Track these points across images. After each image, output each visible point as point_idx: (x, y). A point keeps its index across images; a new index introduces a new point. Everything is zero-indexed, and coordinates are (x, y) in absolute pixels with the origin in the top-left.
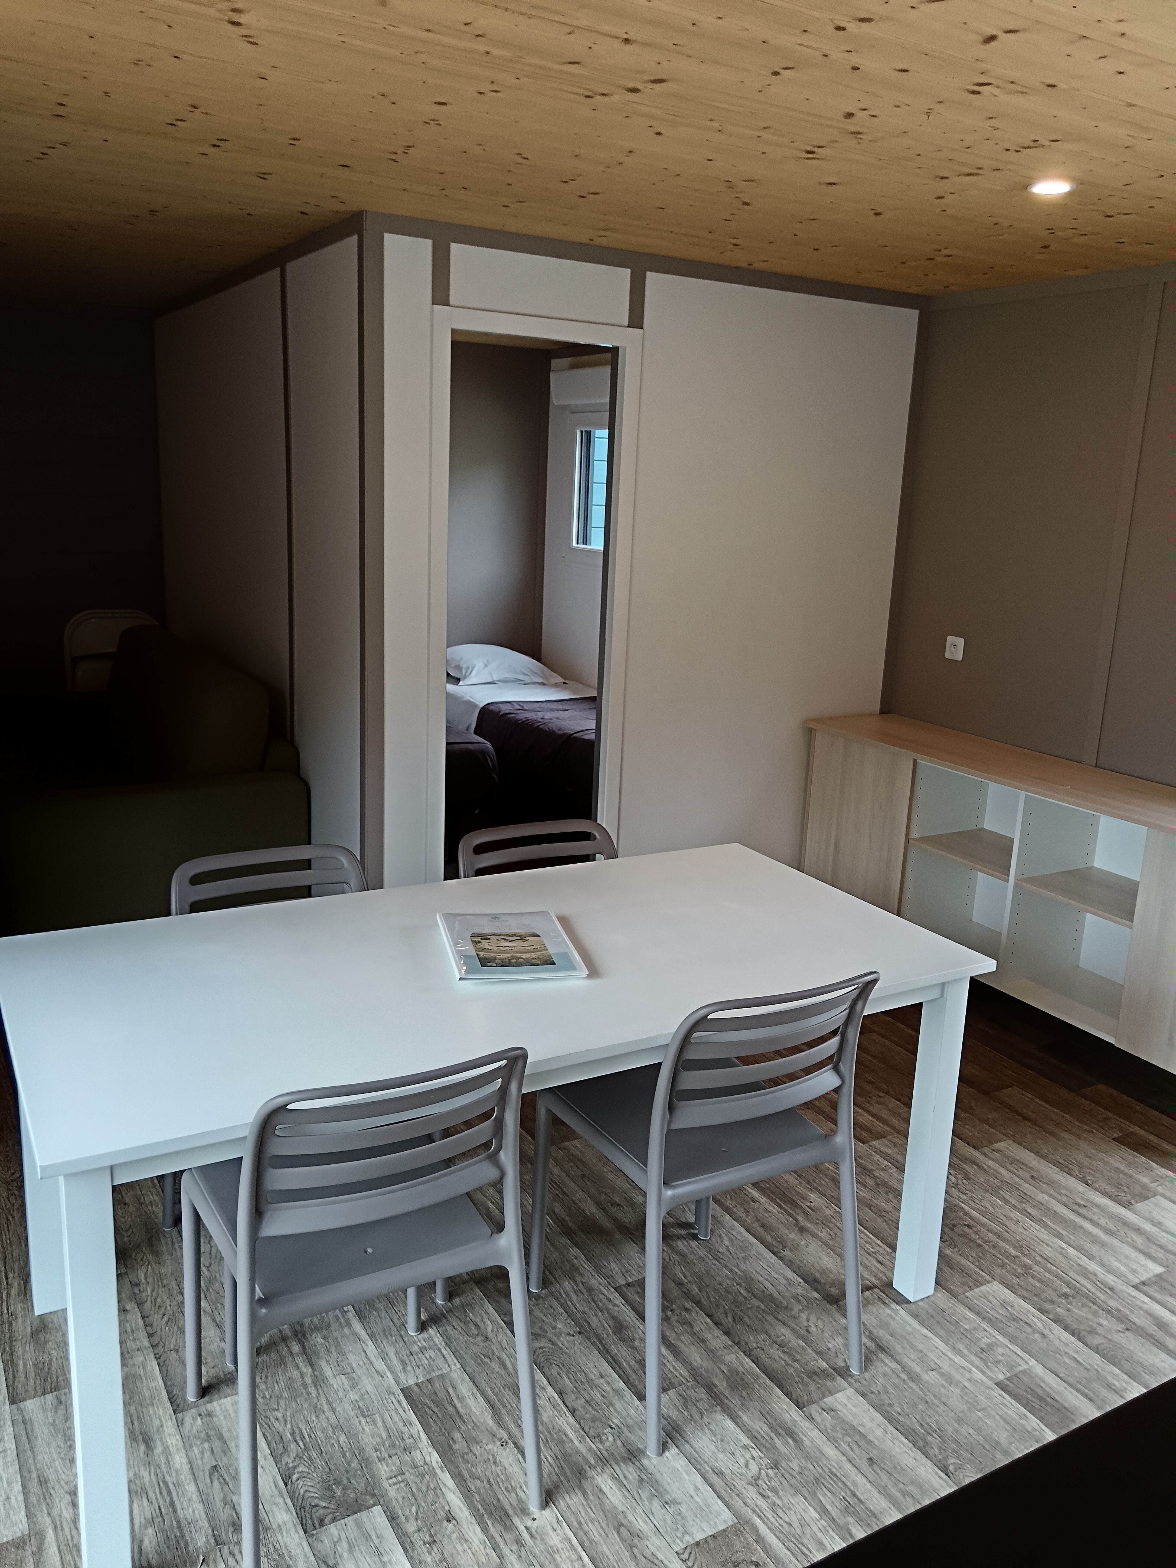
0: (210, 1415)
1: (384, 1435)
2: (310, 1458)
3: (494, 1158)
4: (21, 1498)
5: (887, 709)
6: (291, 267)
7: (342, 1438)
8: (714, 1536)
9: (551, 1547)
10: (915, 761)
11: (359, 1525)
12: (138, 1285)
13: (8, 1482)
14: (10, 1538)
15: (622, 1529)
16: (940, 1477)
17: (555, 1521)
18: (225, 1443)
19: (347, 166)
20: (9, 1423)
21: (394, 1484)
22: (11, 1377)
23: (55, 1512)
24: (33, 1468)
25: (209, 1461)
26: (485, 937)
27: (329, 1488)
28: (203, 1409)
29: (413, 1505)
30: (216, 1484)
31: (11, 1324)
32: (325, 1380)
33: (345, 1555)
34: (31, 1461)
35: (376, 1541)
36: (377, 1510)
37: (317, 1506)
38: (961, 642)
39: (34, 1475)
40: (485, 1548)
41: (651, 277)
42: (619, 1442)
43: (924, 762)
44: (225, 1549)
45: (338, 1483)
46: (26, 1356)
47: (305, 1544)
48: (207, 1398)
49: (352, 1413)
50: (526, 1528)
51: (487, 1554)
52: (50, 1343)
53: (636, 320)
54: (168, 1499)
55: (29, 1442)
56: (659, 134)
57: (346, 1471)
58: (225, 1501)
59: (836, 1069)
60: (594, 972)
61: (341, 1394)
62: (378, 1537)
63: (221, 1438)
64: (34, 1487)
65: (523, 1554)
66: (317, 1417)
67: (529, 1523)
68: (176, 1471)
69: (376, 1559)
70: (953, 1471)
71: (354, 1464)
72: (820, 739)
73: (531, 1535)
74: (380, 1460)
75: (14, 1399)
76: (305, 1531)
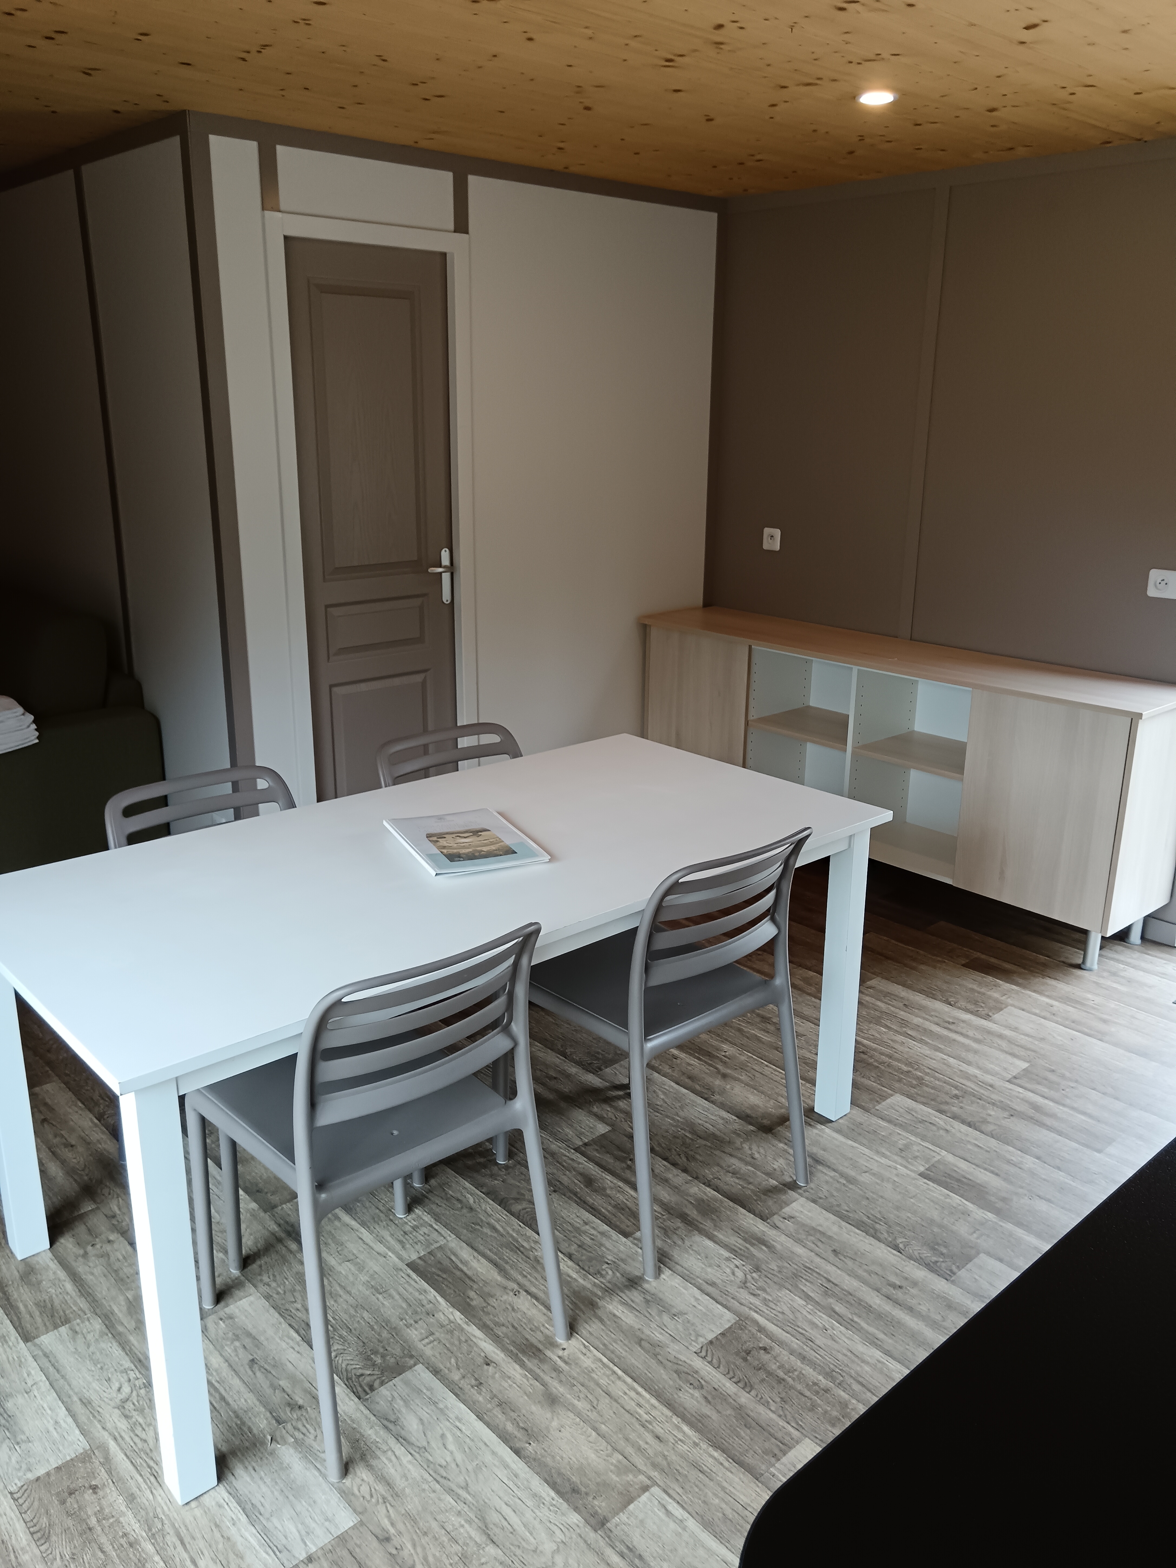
0: (231, 1317)
1: (404, 1305)
2: (341, 1336)
3: (507, 1030)
4: (70, 1420)
5: (711, 600)
6: (87, 170)
7: (366, 1315)
8: (723, 1334)
9: (586, 1368)
10: (750, 647)
11: (407, 1383)
12: (114, 1217)
13: (50, 1409)
14: (73, 1456)
15: (643, 1343)
16: (894, 1255)
17: (582, 1347)
18: (254, 1338)
19: (189, 64)
20: (30, 1359)
21: (428, 1344)
22: (15, 1318)
23: (109, 1426)
24: (71, 1392)
25: (245, 1357)
26: (441, 836)
27: (368, 1358)
28: (221, 1314)
29: (451, 1358)
30: (258, 1374)
32: (331, 1269)
33: (404, 1410)
34: (67, 1387)
35: (428, 1393)
36: (420, 1367)
37: (362, 1375)
38: (777, 533)
39: (75, 1398)
40: (528, 1380)
41: (473, 180)
42: (618, 1274)
43: (759, 648)
44: (289, 1426)
45: (375, 1352)
46: (23, 1297)
47: (362, 1408)
48: (222, 1304)
49: (368, 1293)
50: (559, 1357)
51: (531, 1385)
52: (44, 1283)
53: (461, 225)
54: (217, 1395)
55: (58, 1371)
57: (379, 1341)
58: (274, 1387)
59: (773, 920)
61: (351, 1278)
62: (428, 1390)
63: (249, 1335)
64: (79, 1408)
65: (564, 1379)
66: (335, 1301)
67: (561, 1353)
68: (216, 1371)
69: (433, 1407)
70: (903, 1248)
71: (385, 1334)
72: (655, 634)
73: (566, 1363)
74: (408, 1326)
75: (27, 1338)
76: (359, 1398)
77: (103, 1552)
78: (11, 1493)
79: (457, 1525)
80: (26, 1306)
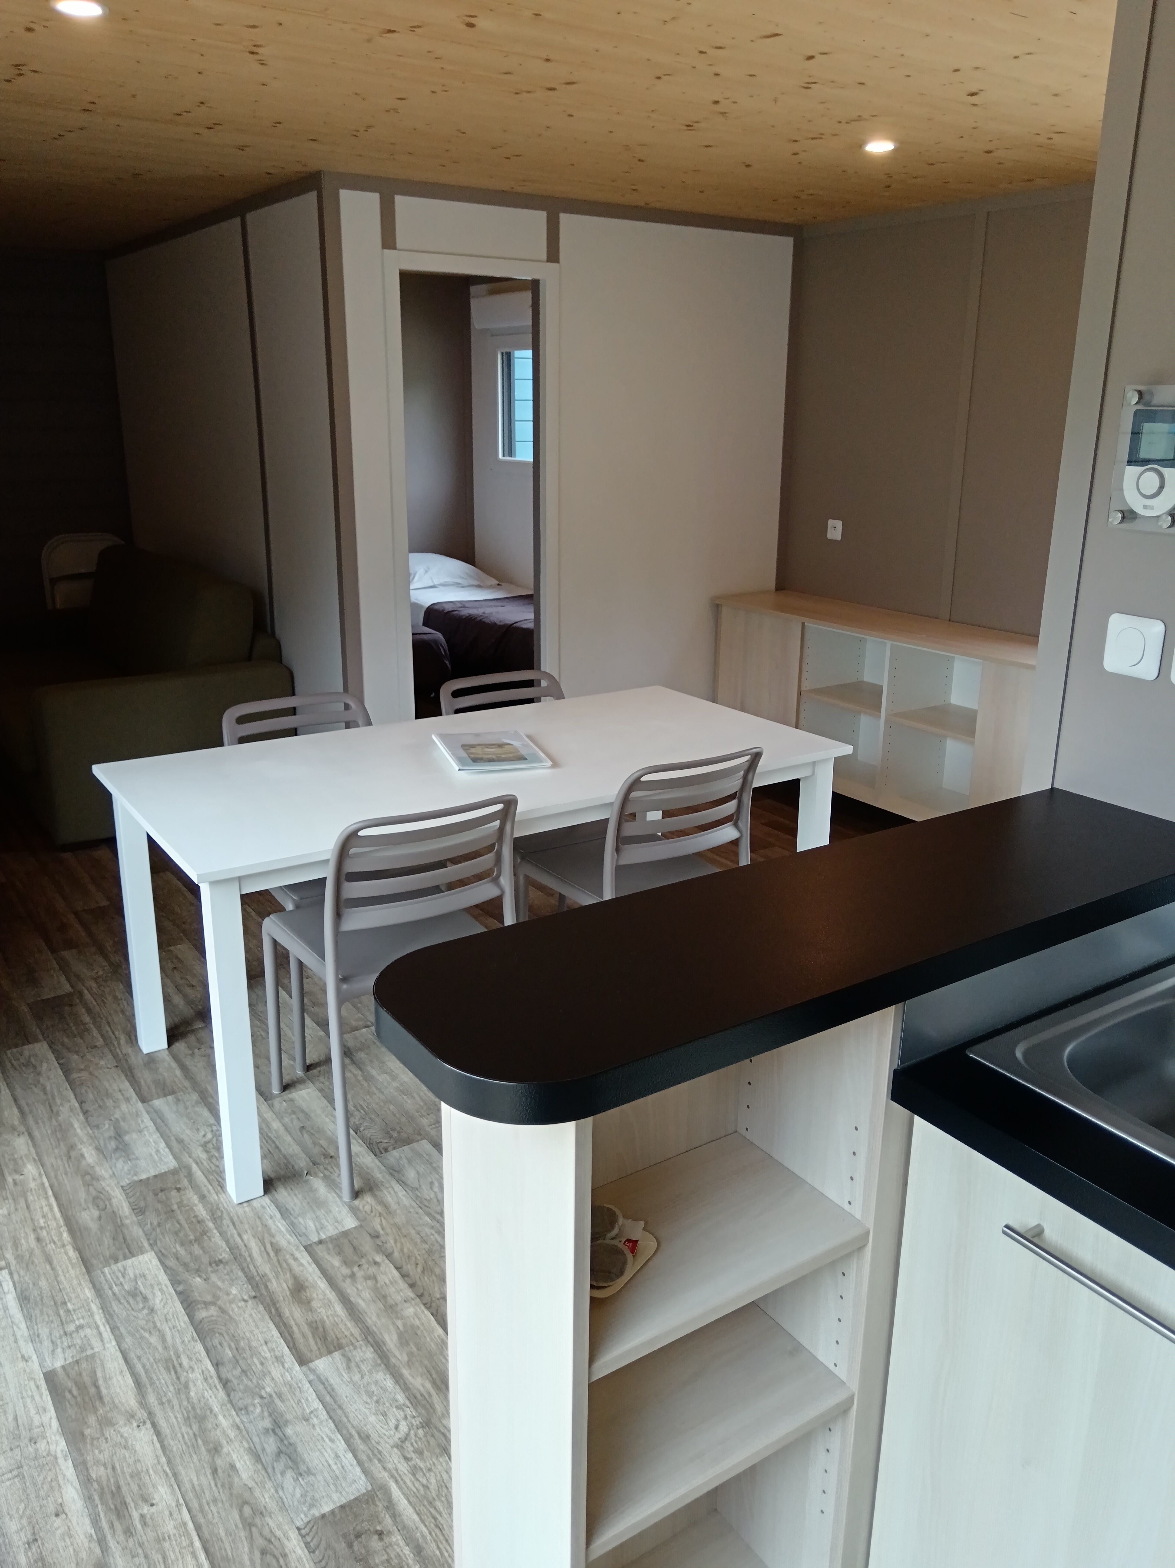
0: (292, 1100)
1: (422, 1104)
2: (370, 1118)
3: (496, 881)
4: (167, 1150)
5: (782, 585)
6: (250, 217)
7: (392, 1107)
10: (803, 624)
11: (413, 1150)
13: (154, 1142)
14: (167, 1170)
18: (307, 1114)
19: (316, 140)
20: (145, 1113)
21: (434, 1128)
22: (137, 1088)
23: (194, 1155)
24: (170, 1135)
25: (297, 1124)
26: (473, 746)
27: (388, 1133)
28: (285, 1097)
30: (306, 1136)
31: (126, 1060)
32: (372, 1077)
33: (406, 1165)
34: (168, 1131)
35: (427, 1157)
37: (381, 1142)
38: (839, 524)
39: (173, 1138)
41: (564, 217)
43: (811, 625)
44: (321, 1167)
45: (393, 1130)
46: (145, 1077)
47: (377, 1162)
48: (287, 1092)
49: (396, 1094)
52: (160, 1069)
53: (553, 256)
54: (273, 1145)
55: (163, 1122)
56: (571, 116)
57: (398, 1123)
58: (315, 1144)
59: (736, 825)
60: (555, 764)
61: (385, 1084)
62: (427, 1155)
63: (303, 1111)
64: (174, 1144)
66: (371, 1097)
68: (275, 1131)
69: (429, 1166)
71: (403, 1119)
72: (725, 612)
74: (422, 1116)
75: (143, 1100)
76: (376, 1156)
77: (179, 1223)
78: (122, 1187)
79: (429, 1233)
80: (145, 1082)
